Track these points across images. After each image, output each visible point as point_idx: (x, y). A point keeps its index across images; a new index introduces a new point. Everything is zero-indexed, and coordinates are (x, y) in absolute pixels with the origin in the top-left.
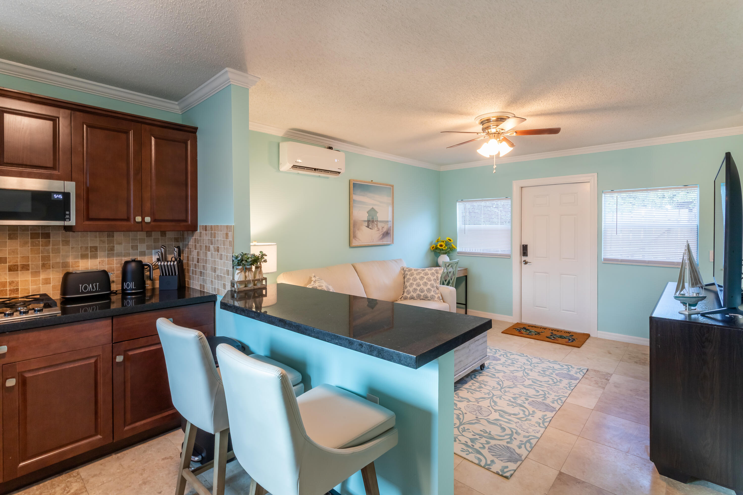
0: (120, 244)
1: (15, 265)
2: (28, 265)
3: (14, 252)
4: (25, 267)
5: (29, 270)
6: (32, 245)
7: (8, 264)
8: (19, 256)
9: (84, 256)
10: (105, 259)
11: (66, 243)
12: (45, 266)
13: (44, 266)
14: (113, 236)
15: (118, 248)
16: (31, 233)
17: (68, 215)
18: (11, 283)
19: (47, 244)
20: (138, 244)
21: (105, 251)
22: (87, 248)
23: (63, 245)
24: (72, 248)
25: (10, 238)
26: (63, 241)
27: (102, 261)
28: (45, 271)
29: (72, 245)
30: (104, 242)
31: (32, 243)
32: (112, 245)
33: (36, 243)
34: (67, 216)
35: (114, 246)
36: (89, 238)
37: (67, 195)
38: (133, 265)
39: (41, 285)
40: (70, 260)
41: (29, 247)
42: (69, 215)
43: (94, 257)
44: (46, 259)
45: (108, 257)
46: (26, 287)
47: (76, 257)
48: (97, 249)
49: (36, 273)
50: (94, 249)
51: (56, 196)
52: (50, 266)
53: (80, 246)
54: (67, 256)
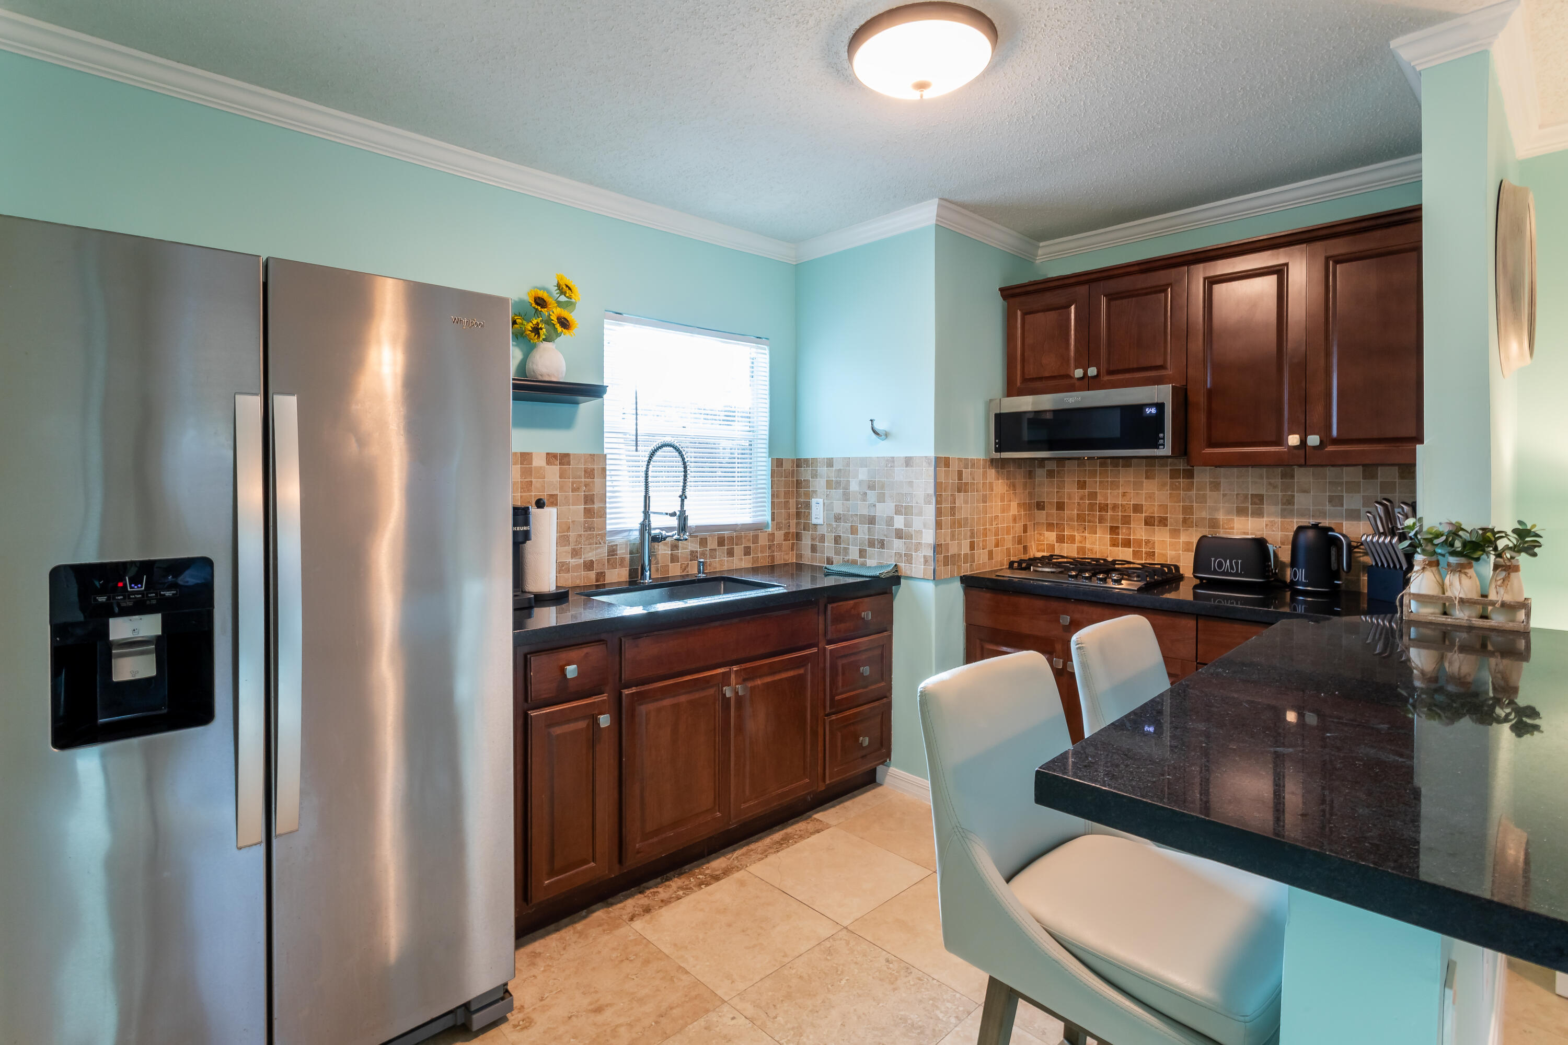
0: (1306, 491)
1: (1151, 517)
2: (1166, 519)
3: (1150, 497)
4: (1163, 522)
5: (1167, 526)
6: (1172, 489)
7: (1144, 515)
8: (1156, 504)
9: (1241, 512)
10: (1276, 520)
11: (1216, 486)
12: (1187, 523)
13: (1185, 521)
14: (1292, 477)
15: (1301, 500)
16: (1170, 470)
17: (1161, 439)
18: (1147, 542)
19: (1189, 488)
20: (1345, 494)
21: (1276, 504)
22: (1246, 496)
23: (1211, 490)
24: (1224, 495)
25: (1147, 478)
26: (1211, 483)
27: (1271, 522)
28: (1187, 530)
29: (1223, 491)
30: (1275, 487)
31: (1172, 484)
32: (1289, 493)
33: (1176, 485)
34: (1161, 441)
35: (1293, 496)
36: (1250, 479)
37: (1160, 407)
38: (1311, 534)
39: (1181, 552)
40: (1221, 516)
41: (1167, 491)
42: (1163, 438)
43: (1259, 513)
44: (1188, 510)
45: (1283, 516)
46: (1164, 552)
47: (1229, 512)
48: (1263, 499)
49: (1175, 533)
50: (1258, 499)
51: (1148, 411)
52: (1192, 522)
53: (1235, 493)
54: (1216, 509)
